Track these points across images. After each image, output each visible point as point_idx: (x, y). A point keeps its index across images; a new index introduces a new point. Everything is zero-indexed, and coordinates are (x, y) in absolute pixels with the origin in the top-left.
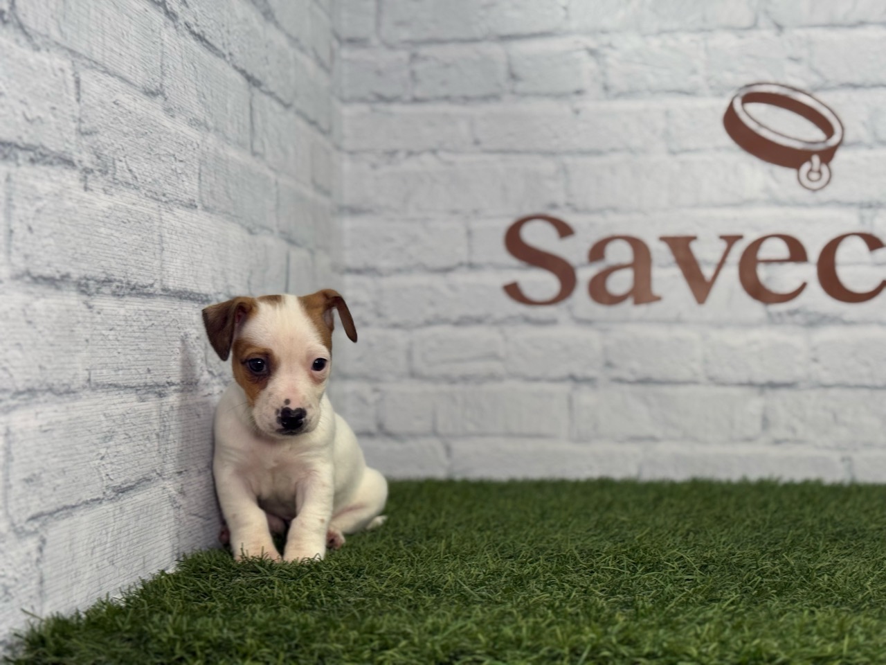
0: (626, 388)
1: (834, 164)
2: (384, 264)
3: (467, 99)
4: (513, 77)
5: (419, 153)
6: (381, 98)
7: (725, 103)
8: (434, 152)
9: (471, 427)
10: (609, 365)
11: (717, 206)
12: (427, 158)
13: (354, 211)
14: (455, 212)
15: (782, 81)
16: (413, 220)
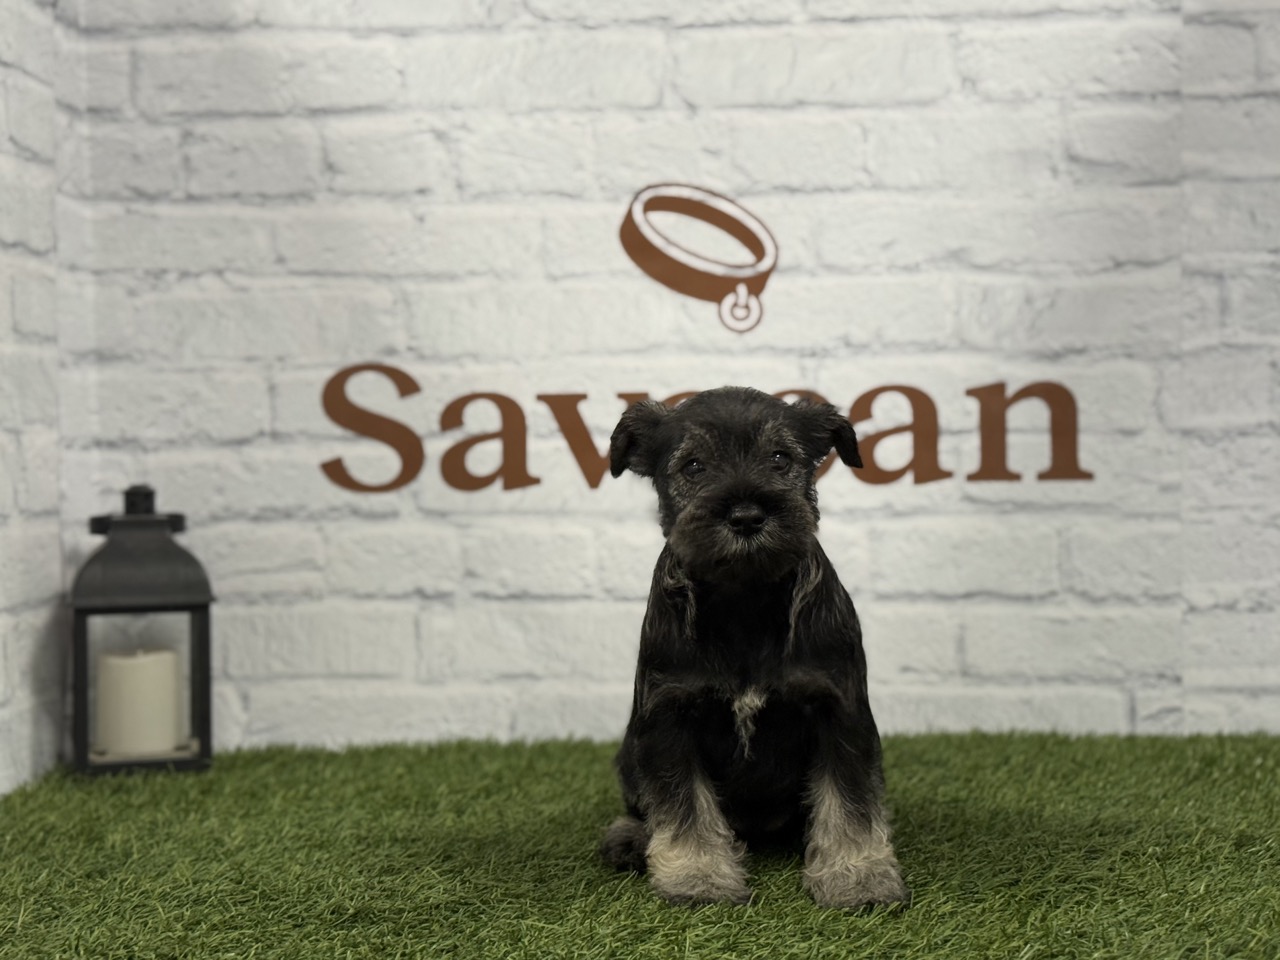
0: (494, 606)
1: (767, 295)
2: (149, 434)
3: (264, 198)
4: (330, 168)
5: (198, 275)
6: (141, 194)
7: (622, 211)
8: (219, 273)
9: (278, 667)
10: (470, 574)
11: (612, 353)
12: (209, 281)
13: (103, 357)
14: (250, 359)
15: (696, 182)
16: (190, 371)
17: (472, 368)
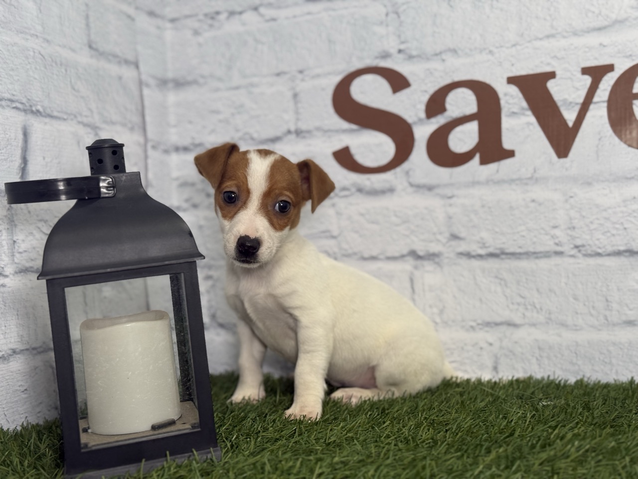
0: (476, 263)
5: (241, 13)
8: (256, 9)
10: (455, 237)
12: (249, 16)
13: (179, 84)
14: (278, 75)
16: (237, 88)
17: (452, 61)
